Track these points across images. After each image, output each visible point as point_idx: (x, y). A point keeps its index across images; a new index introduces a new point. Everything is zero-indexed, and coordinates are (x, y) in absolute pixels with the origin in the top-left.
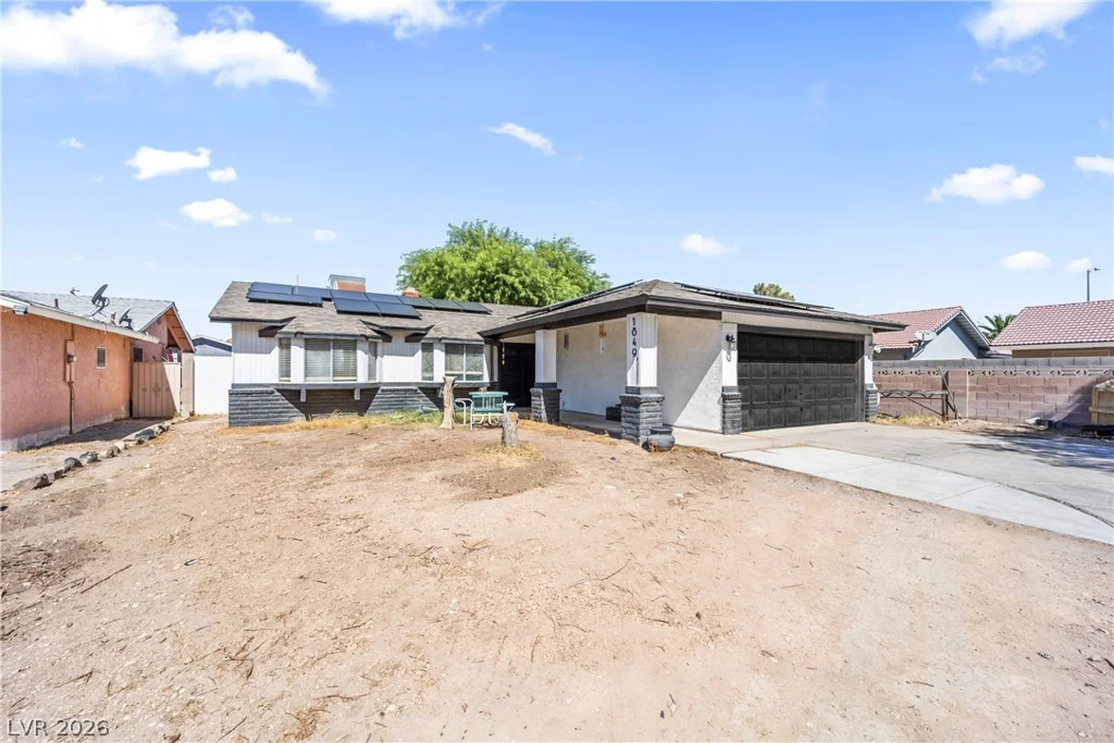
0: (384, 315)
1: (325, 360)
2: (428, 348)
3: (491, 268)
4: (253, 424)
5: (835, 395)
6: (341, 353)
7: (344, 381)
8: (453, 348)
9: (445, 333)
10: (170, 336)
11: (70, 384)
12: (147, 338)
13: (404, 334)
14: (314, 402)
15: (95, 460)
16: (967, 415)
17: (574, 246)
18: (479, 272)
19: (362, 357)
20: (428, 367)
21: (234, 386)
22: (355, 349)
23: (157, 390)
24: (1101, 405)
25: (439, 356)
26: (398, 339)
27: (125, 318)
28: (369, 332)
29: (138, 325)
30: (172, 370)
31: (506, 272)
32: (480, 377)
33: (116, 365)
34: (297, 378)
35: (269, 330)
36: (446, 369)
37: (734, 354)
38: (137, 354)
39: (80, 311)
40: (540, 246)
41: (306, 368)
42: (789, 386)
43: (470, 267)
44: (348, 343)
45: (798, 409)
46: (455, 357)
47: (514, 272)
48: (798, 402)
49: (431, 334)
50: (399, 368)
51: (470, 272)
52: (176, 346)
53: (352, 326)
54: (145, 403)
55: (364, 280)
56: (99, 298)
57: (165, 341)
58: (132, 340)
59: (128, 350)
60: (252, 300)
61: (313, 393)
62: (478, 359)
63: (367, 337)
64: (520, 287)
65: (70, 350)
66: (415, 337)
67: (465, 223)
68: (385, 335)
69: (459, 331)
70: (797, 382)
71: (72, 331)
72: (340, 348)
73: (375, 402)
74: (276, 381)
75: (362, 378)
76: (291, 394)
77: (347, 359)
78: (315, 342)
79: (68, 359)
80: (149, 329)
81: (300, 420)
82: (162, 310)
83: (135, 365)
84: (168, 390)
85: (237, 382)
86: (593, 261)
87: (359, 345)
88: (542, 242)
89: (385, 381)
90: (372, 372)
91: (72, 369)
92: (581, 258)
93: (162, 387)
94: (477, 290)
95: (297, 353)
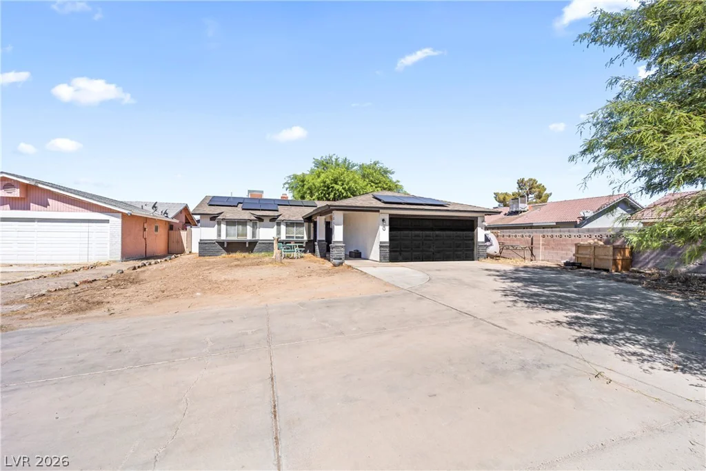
0: (262, 210)
1: (234, 230)
2: (279, 224)
3: (328, 182)
4: (208, 256)
5: (458, 247)
6: (240, 227)
7: (241, 239)
8: (290, 224)
9: (286, 218)
10: (186, 219)
11: (145, 239)
12: (175, 221)
13: (269, 219)
14: (231, 247)
15: (150, 264)
16: (541, 259)
17: (381, 165)
18: (322, 184)
19: (249, 229)
20: (279, 233)
21: (201, 240)
22: (246, 225)
23: (178, 242)
24: (580, 252)
25: (283, 228)
26: (267, 221)
27: (166, 213)
28: (253, 218)
29: (171, 215)
30: (184, 234)
31: (336, 183)
32: (303, 237)
33: (163, 231)
34: (223, 237)
35: (213, 218)
36: (286, 233)
37: (387, 228)
38: (171, 227)
39: (149, 212)
40: (362, 167)
41: (226, 234)
42: (425, 242)
43: (318, 182)
44: (243, 223)
45: (431, 253)
46: (291, 228)
47: (340, 183)
48: (431, 249)
49: (280, 218)
50: (266, 233)
51: (317, 185)
52: (189, 223)
53: (246, 215)
54: (173, 247)
55: (262, 192)
56: (154, 207)
57: (184, 221)
58: (169, 222)
59: (167, 226)
60: (210, 205)
61: (230, 243)
62: (301, 229)
63: (251, 220)
64: (343, 191)
65: (145, 226)
66: (273, 219)
67: (322, 157)
68: (260, 219)
69: (293, 216)
70: (431, 240)
71: (146, 220)
72: (240, 225)
73: (256, 248)
74: (216, 238)
75: (249, 237)
76: (221, 243)
77: (243, 230)
78: (230, 223)
79: (145, 229)
80: (175, 217)
81: (225, 255)
82: (182, 208)
83: (170, 232)
84: (182, 242)
85: (202, 239)
86: (393, 173)
87: (248, 224)
88: (363, 164)
89: (261, 239)
90: (254, 234)
91: (146, 233)
92: (386, 172)
93: (180, 241)
94: (322, 193)
95: (223, 227)
